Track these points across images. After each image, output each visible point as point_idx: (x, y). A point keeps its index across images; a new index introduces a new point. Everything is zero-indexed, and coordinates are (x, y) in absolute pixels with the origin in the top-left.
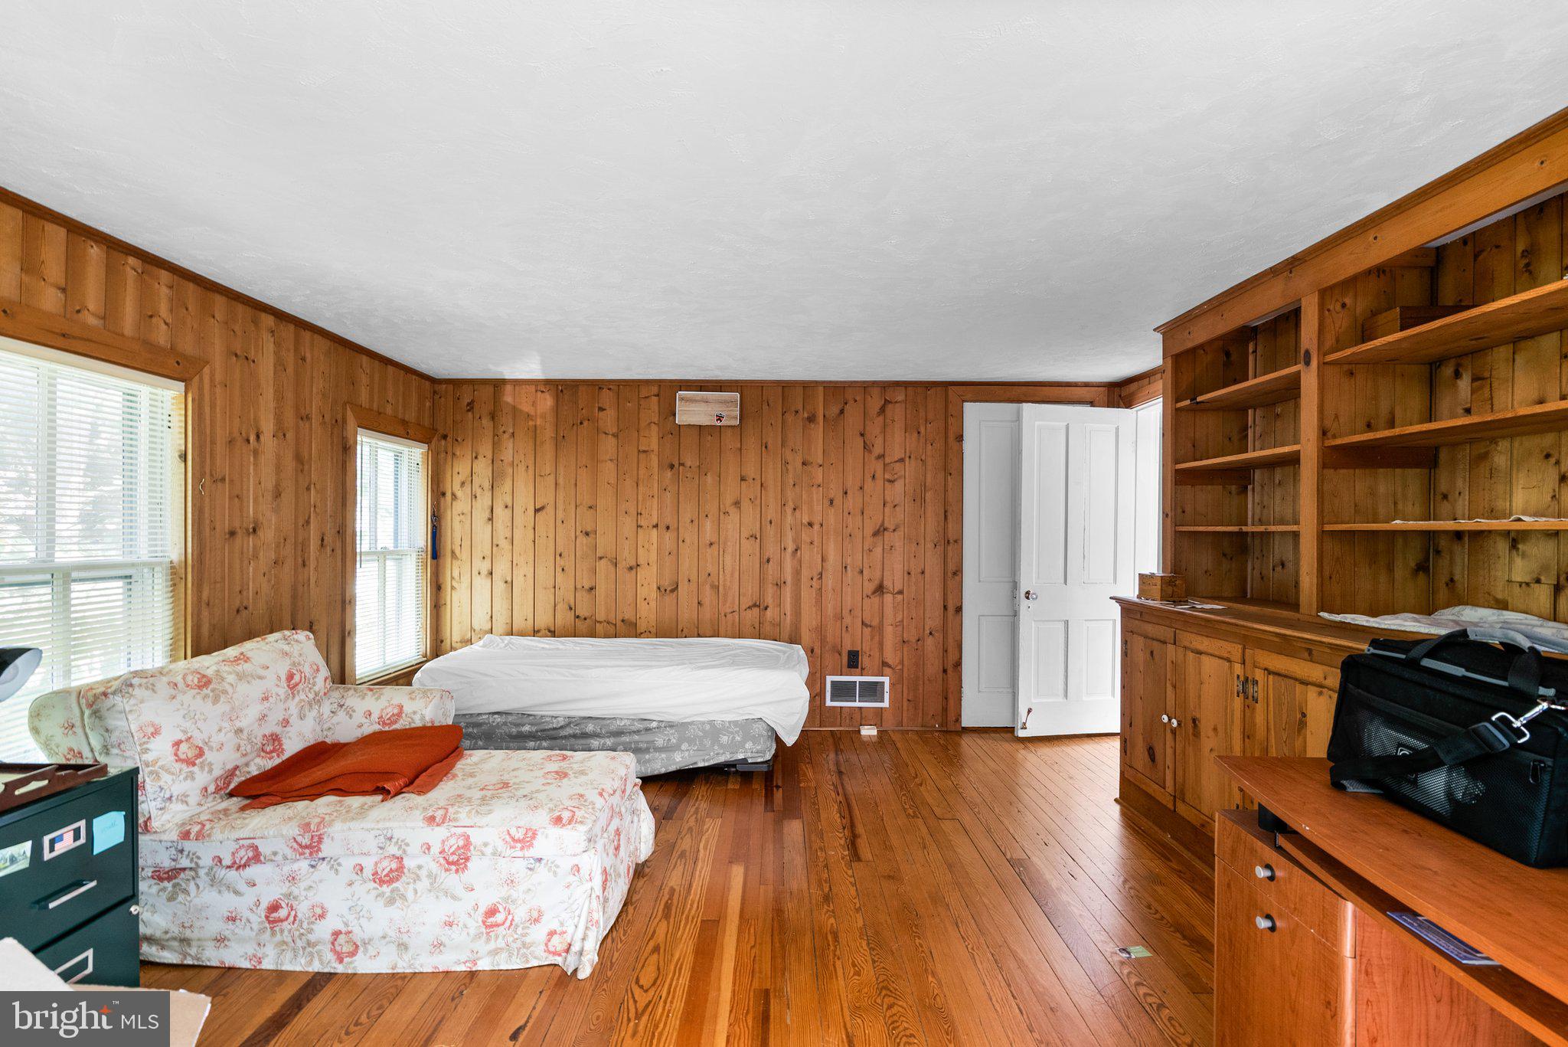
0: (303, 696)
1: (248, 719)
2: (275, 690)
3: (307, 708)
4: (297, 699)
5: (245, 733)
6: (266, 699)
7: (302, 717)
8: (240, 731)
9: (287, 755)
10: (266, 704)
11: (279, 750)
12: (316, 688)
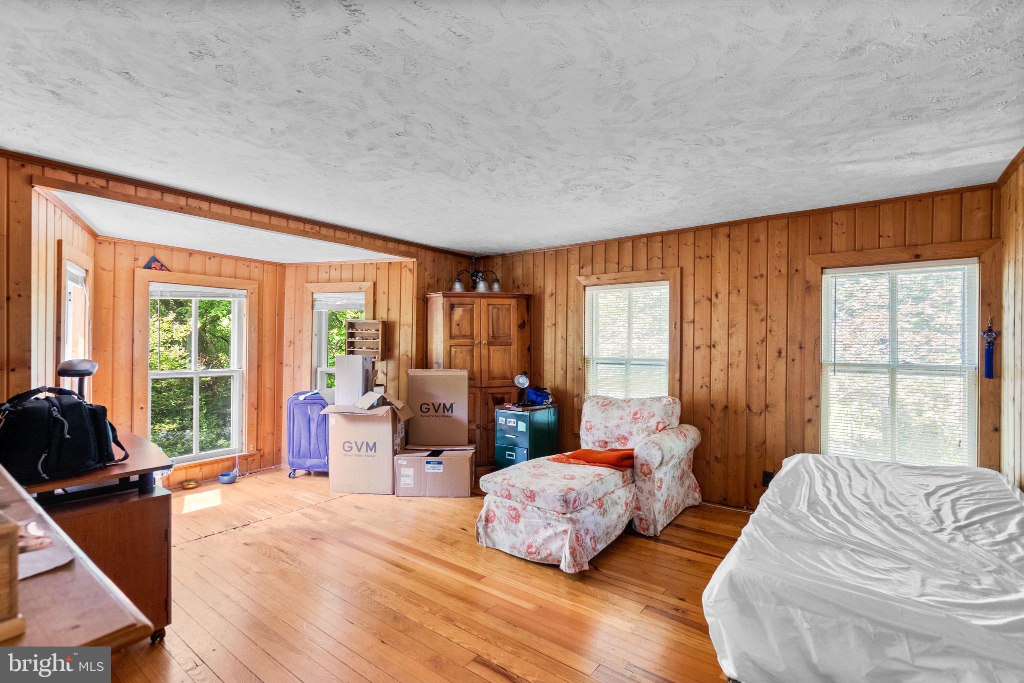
0: (640, 425)
1: (611, 424)
2: (626, 417)
3: (641, 431)
4: (637, 425)
5: (610, 429)
6: (621, 419)
7: (638, 435)
8: (606, 427)
9: (626, 447)
10: (620, 421)
11: (625, 444)
12: (649, 425)
